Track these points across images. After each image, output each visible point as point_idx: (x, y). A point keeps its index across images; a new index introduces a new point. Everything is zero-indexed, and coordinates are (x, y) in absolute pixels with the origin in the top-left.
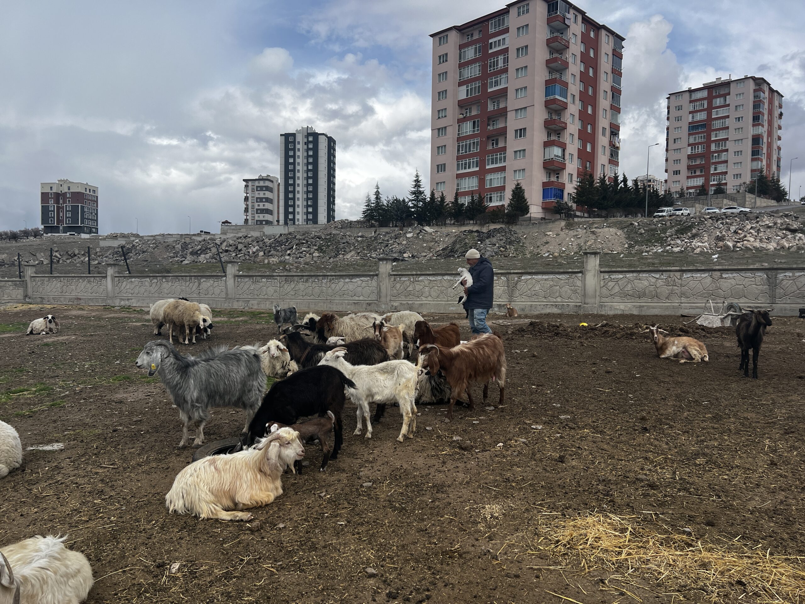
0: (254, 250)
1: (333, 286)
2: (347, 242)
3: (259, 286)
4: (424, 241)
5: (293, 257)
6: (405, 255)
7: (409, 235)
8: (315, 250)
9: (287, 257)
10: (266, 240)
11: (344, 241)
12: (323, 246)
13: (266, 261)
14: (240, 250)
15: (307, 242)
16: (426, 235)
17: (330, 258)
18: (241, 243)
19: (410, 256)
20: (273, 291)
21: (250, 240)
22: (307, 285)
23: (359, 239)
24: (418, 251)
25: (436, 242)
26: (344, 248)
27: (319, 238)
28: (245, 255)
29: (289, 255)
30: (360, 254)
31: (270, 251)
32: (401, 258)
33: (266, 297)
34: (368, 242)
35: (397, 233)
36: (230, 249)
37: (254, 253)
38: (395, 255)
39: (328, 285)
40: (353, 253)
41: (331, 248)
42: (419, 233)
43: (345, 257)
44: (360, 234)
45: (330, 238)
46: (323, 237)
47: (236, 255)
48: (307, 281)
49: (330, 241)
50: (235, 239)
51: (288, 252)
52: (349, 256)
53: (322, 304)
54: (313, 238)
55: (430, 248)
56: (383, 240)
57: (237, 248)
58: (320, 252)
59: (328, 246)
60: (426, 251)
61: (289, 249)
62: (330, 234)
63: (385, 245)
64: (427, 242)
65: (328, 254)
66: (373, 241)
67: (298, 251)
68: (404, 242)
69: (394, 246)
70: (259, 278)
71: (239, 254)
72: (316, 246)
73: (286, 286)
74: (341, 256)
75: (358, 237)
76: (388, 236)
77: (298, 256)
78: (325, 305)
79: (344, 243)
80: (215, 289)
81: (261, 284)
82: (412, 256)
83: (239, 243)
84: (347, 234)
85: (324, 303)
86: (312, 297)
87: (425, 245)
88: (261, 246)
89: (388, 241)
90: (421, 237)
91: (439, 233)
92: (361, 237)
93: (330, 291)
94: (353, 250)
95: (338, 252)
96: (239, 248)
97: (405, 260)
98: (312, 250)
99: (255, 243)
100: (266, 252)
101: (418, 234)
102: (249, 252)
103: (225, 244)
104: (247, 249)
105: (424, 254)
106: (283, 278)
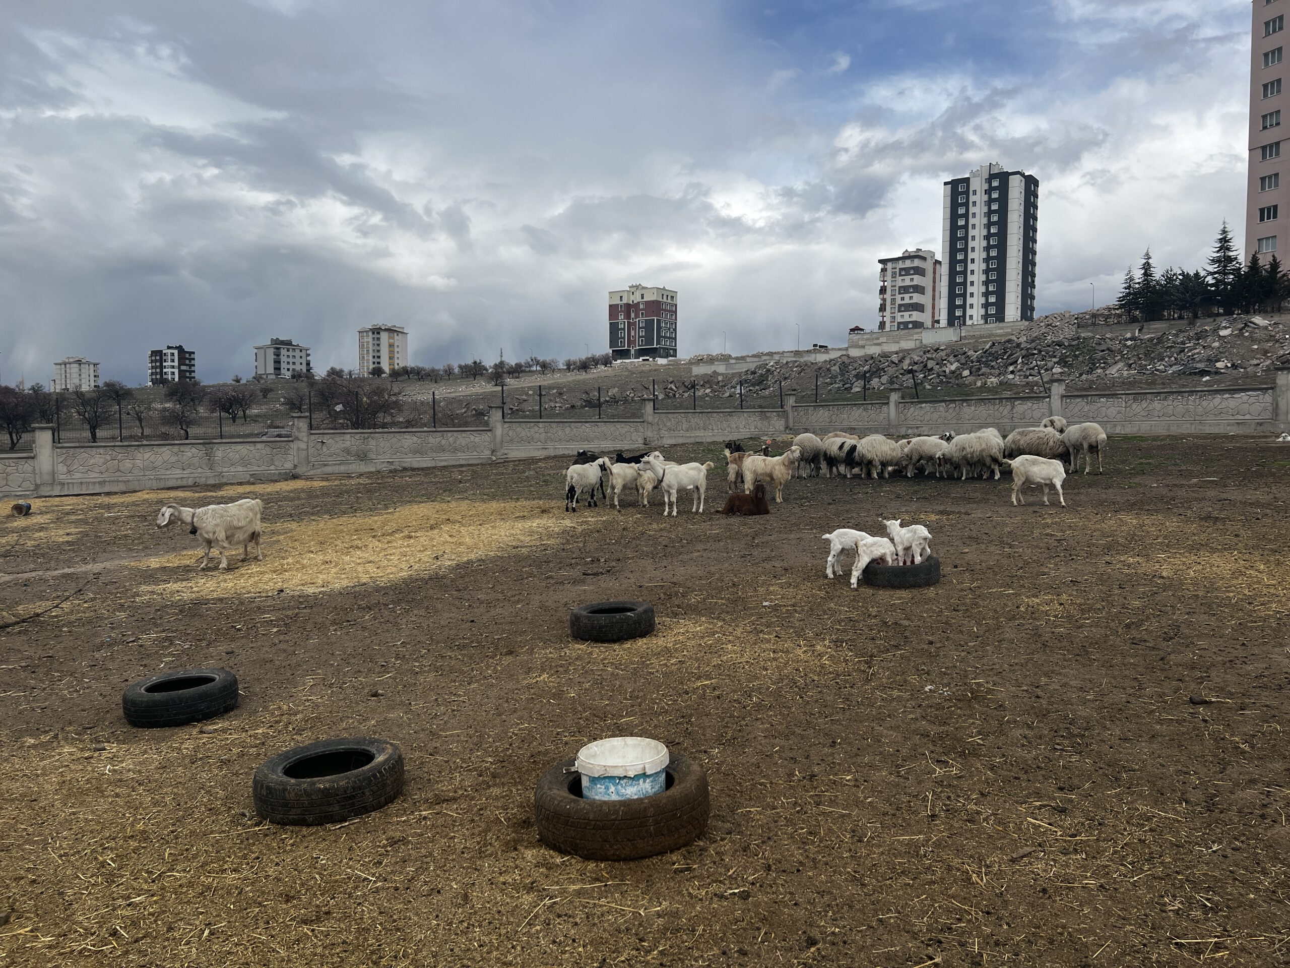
0: (953, 367)
1: (1205, 403)
2: (1108, 349)
3: (1096, 408)
4: (1253, 340)
5: (1020, 376)
6: (1219, 365)
7: (1223, 333)
8: (1055, 363)
9: (1011, 376)
10: (970, 353)
11: (1104, 347)
12: (1067, 357)
13: (979, 384)
14: (932, 369)
15: (1040, 351)
16: (1257, 331)
17: (1081, 375)
18: (932, 359)
19: (1229, 365)
20: (1115, 412)
21: (943, 354)
22: (1166, 403)
23: (1129, 343)
24: (1243, 357)
25: (1277, 341)
26: (1103, 358)
27: (1060, 346)
28: (939, 376)
29: (1012, 372)
30: (1133, 366)
31: (979, 369)
32: (1213, 370)
34: (1147, 347)
35: (1200, 330)
36: (915, 368)
37: (953, 372)
38: (1201, 366)
39: (1198, 402)
40: (1120, 365)
41: (1080, 359)
42: (1243, 328)
43: (1107, 372)
44: (1129, 335)
45: (1078, 345)
46: (1066, 344)
47: (925, 377)
48: (1165, 399)
49: (1078, 349)
50: (922, 353)
51: (1011, 368)
52: (1115, 370)
53: (1189, 426)
54: (1049, 346)
55: (1266, 352)
56: (1174, 342)
57: (925, 366)
58: (1064, 366)
59: (1077, 357)
60: (1258, 356)
61: (1011, 364)
62: (1078, 338)
63: (1178, 350)
64: (1259, 341)
65: (1077, 369)
66: (1156, 344)
67: (1026, 366)
68: (1216, 344)
69: (1197, 351)
70: (1096, 398)
71: (929, 375)
72: (1055, 357)
73: (1134, 406)
74: (1099, 371)
75: (1127, 340)
76: (1181, 335)
77: (1028, 373)
78: (1193, 427)
79: (1103, 351)
80: (1034, 413)
81: (1099, 405)
82: (1233, 365)
83: (929, 359)
84: (1107, 336)
85: (1192, 424)
86: (1173, 418)
87: (1256, 347)
88: (963, 361)
89: (1183, 343)
90: (1247, 334)
91: (1281, 326)
92: (1131, 339)
93: (1200, 409)
94: (1120, 360)
95: (1094, 364)
96: (929, 366)
97: (1222, 373)
98: (1050, 364)
99: (951, 359)
100: (973, 370)
101: (1241, 330)
102: (945, 371)
103: (907, 361)
104: (941, 367)
105: (1255, 362)
106: (1131, 397)
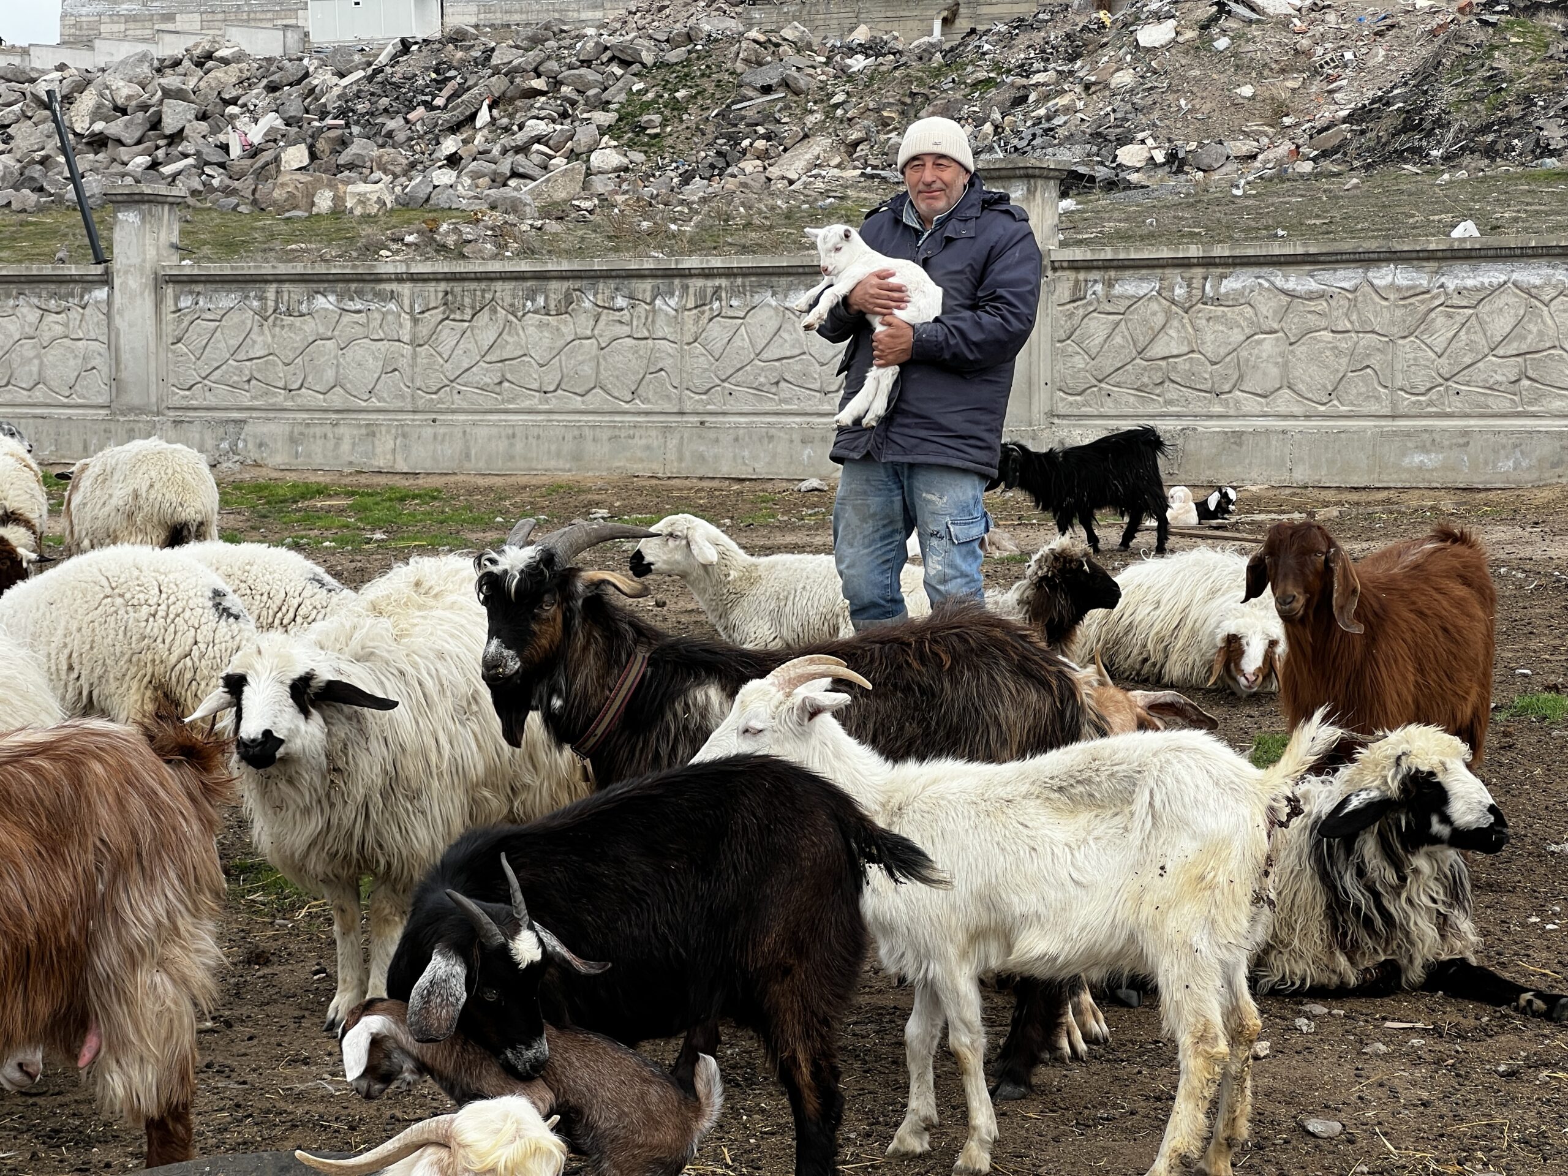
0: (256, 135)
1: (717, 331)
2: (785, 84)
3: (298, 341)
4: (1242, 66)
5: (476, 176)
6: (1128, 155)
7: (1151, 35)
8: (602, 131)
9: (444, 177)
10: (323, 78)
11: (770, 76)
12: (646, 107)
13: (324, 201)
14: (176, 137)
15: (556, 83)
16: (1255, 31)
17: (686, 178)
18: (179, 94)
19: (1160, 157)
20: (374, 366)
21: (226, 76)
22: (568, 327)
23: (858, 63)
24: (1205, 129)
25: (1316, 72)
26: (767, 117)
27: (625, 64)
28: (203, 163)
29: (453, 161)
30: (862, 150)
31: (344, 143)
32: (1101, 172)
33: (337, 399)
34: (908, 79)
35: (1082, 21)
36: (116, 128)
37: (254, 152)
38: (1069, 157)
39: (690, 328)
40: (819, 145)
41: (691, 117)
42: (1214, 20)
43: (774, 172)
44: (861, 35)
45: (687, 63)
46: (648, 58)
47: (154, 165)
48: (566, 306)
49: (685, 79)
50: (145, 70)
51: (450, 145)
52: (800, 164)
53: (654, 439)
54: (587, 63)
55: (1280, 110)
56: (997, 66)
57: (156, 124)
58: (632, 144)
59: (678, 107)
60: (1253, 126)
61: (455, 129)
62: (689, 38)
63: (1008, 95)
64: (1259, 71)
65: (677, 155)
66: (938, 73)
67: (505, 140)
68: (1124, 78)
69: (1063, 101)
70: (295, 291)
71: (169, 159)
72: (605, 106)
73: (448, 336)
74: (750, 165)
75: (851, 51)
76: (1023, 40)
77: (505, 167)
78: (673, 443)
79: (767, 90)
80: (52, 356)
81: (309, 326)
82: (1172, 157)
83: (167, 94)
84: (788, 33)
85: (667, 429)
86: (598, 398)
87: (1247, 91)
88: (294, 108)
89: (1025, 70)
90: (1222, 43)
91: (1331, 17)
92: (865, 49)
93: (699, 360)
94: (820, 127)
95: (734, 140)
96: (170, 124)
97: (1129, 186)
98: (584, 135)
99: (257, 96)
100: (321, 145)
101: (1205, 27)
102: (225, 148)
103: (87, 101)
104: (216, 130)
105: (1244, 147)
106: (434, 292)
